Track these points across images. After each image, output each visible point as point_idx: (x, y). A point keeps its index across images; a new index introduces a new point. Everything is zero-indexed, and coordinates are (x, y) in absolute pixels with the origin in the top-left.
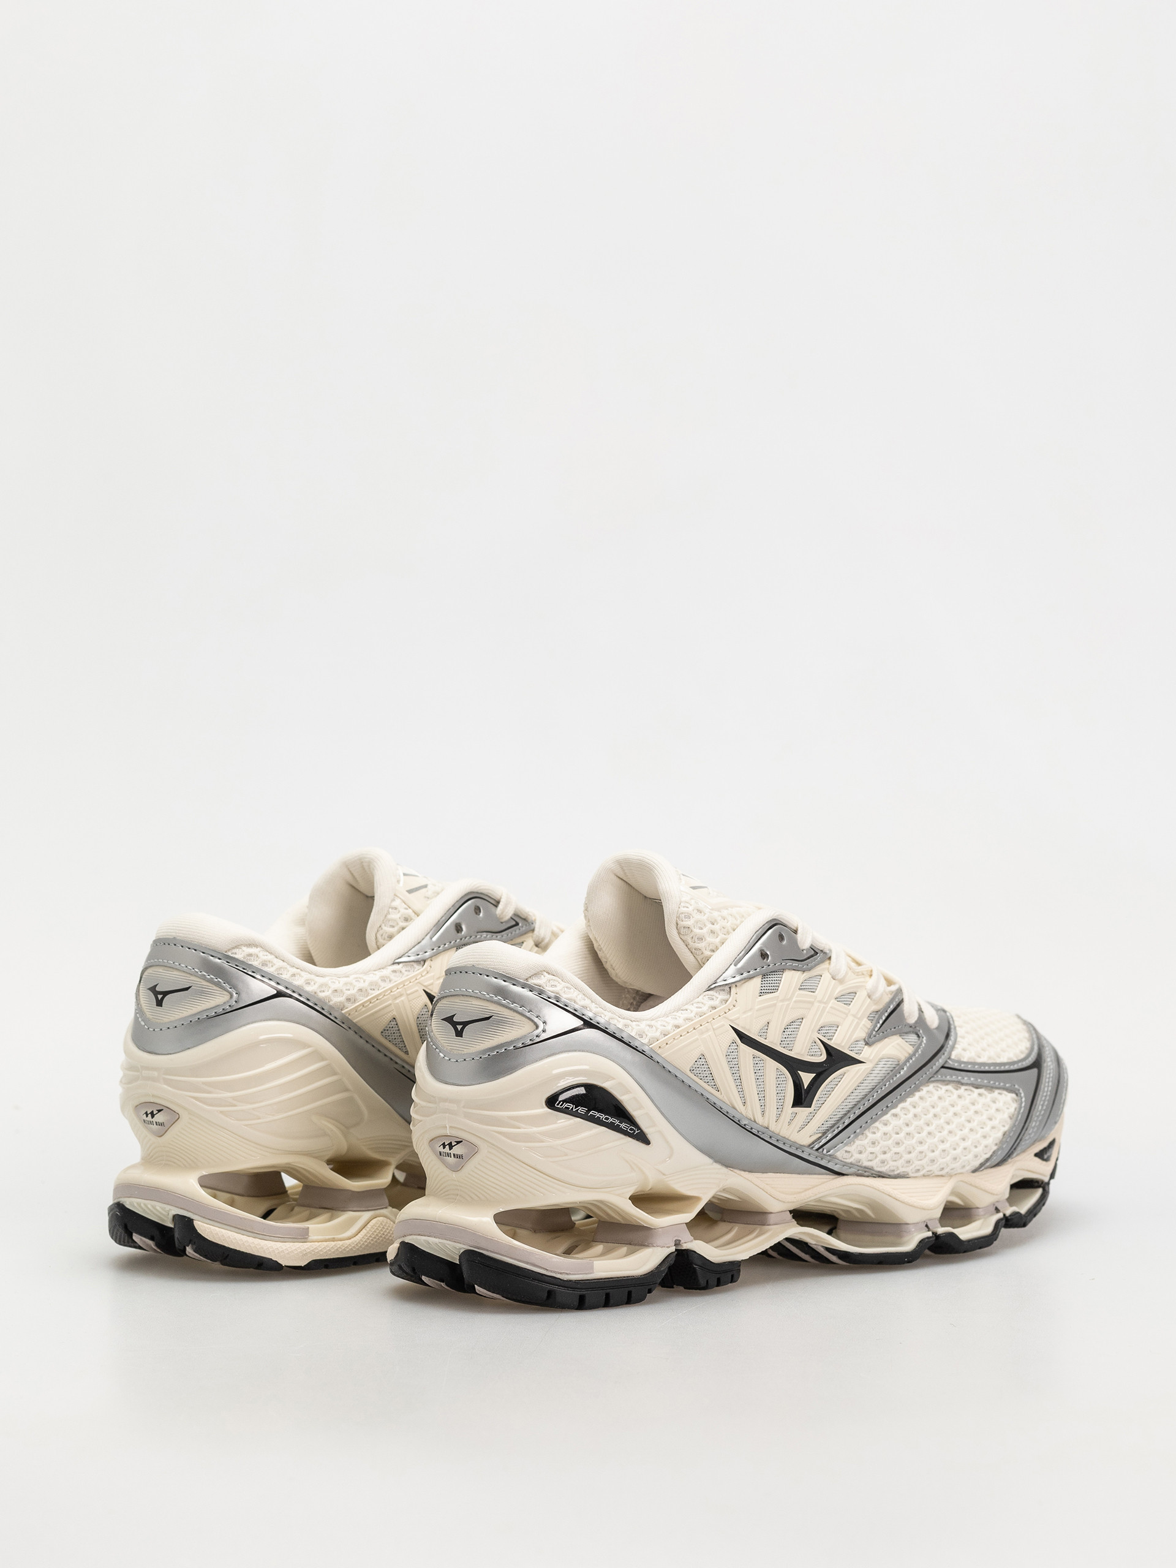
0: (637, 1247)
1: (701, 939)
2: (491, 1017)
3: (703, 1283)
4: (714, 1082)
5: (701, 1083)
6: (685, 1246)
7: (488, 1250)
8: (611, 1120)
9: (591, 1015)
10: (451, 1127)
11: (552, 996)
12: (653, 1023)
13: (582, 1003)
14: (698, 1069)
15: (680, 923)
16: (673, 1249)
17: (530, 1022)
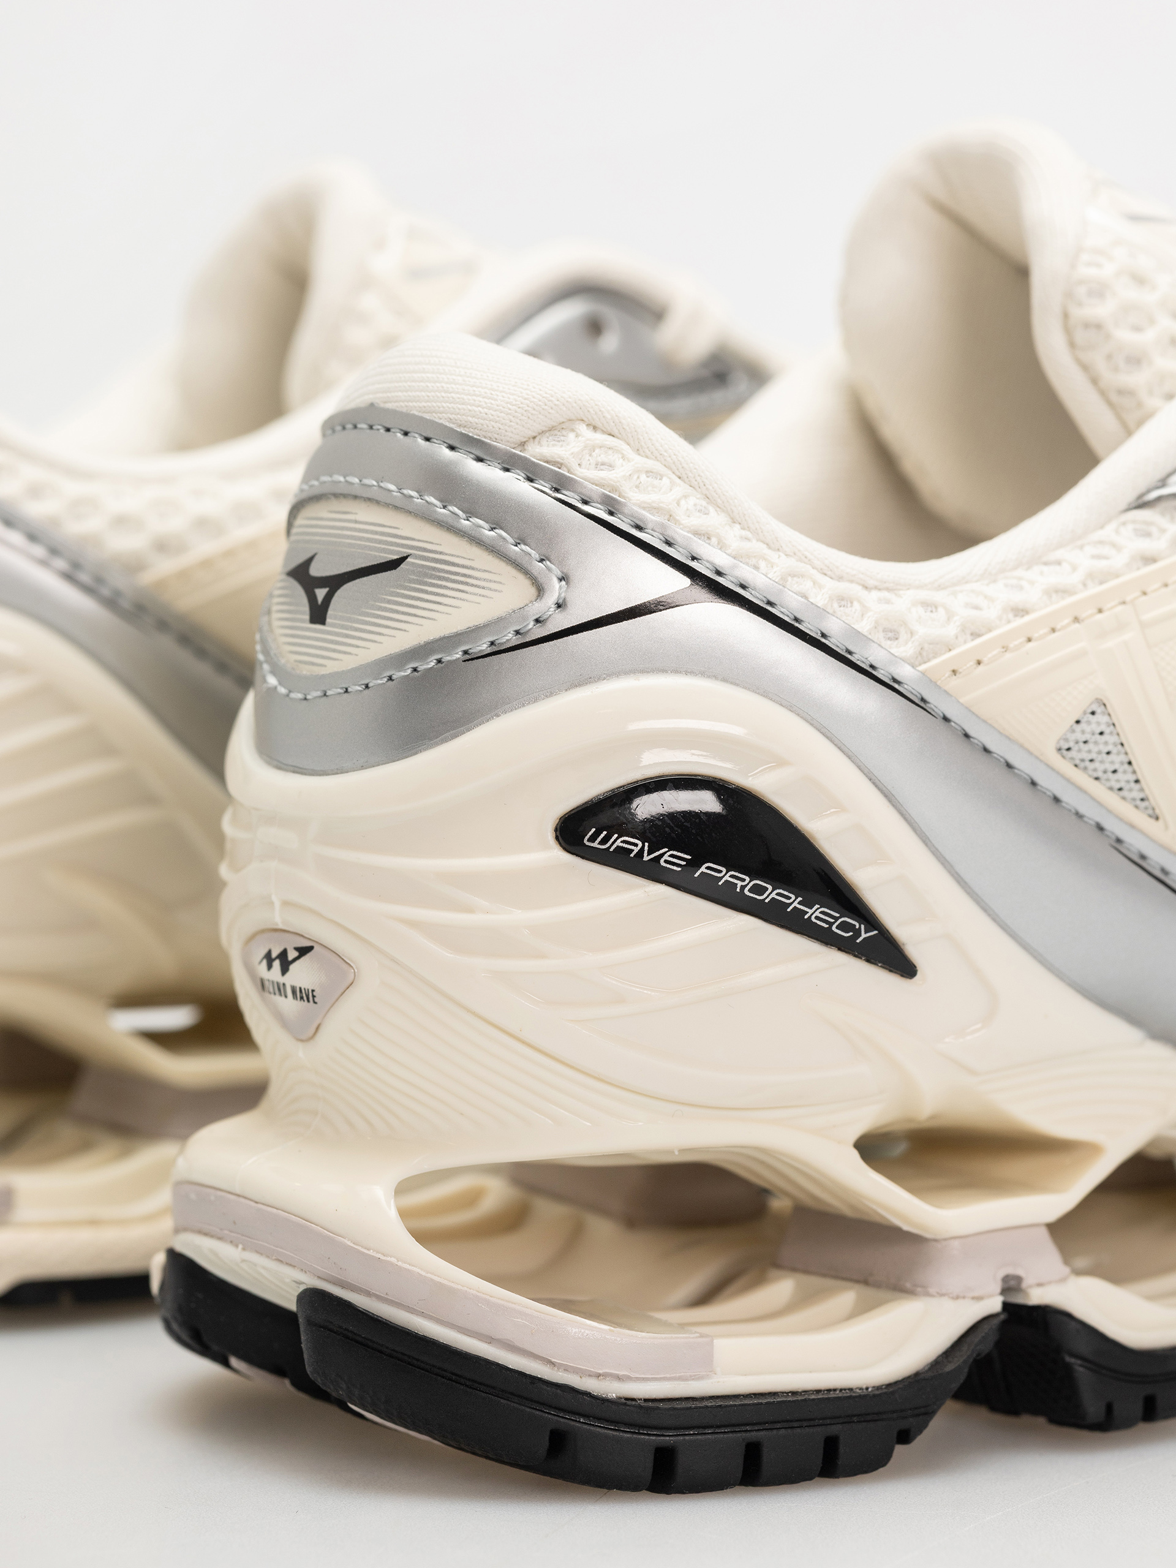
0: (881, 1294)
1: (1136, 360)
2: (403, 559)
3: (1093, 1408)
4: (1142, 790)
5: (1098, 790)
6: (1036, 1296)
7: (368, 1294)
8: (771, 894)
9: (722, 560)
10: (286, 904)
11: (595, 497)
12: (939, 597)
13: (697, 521)
14: (1085, 747)
15: (1077, 313)
16: (994, 1305)
17: (521, 577)
